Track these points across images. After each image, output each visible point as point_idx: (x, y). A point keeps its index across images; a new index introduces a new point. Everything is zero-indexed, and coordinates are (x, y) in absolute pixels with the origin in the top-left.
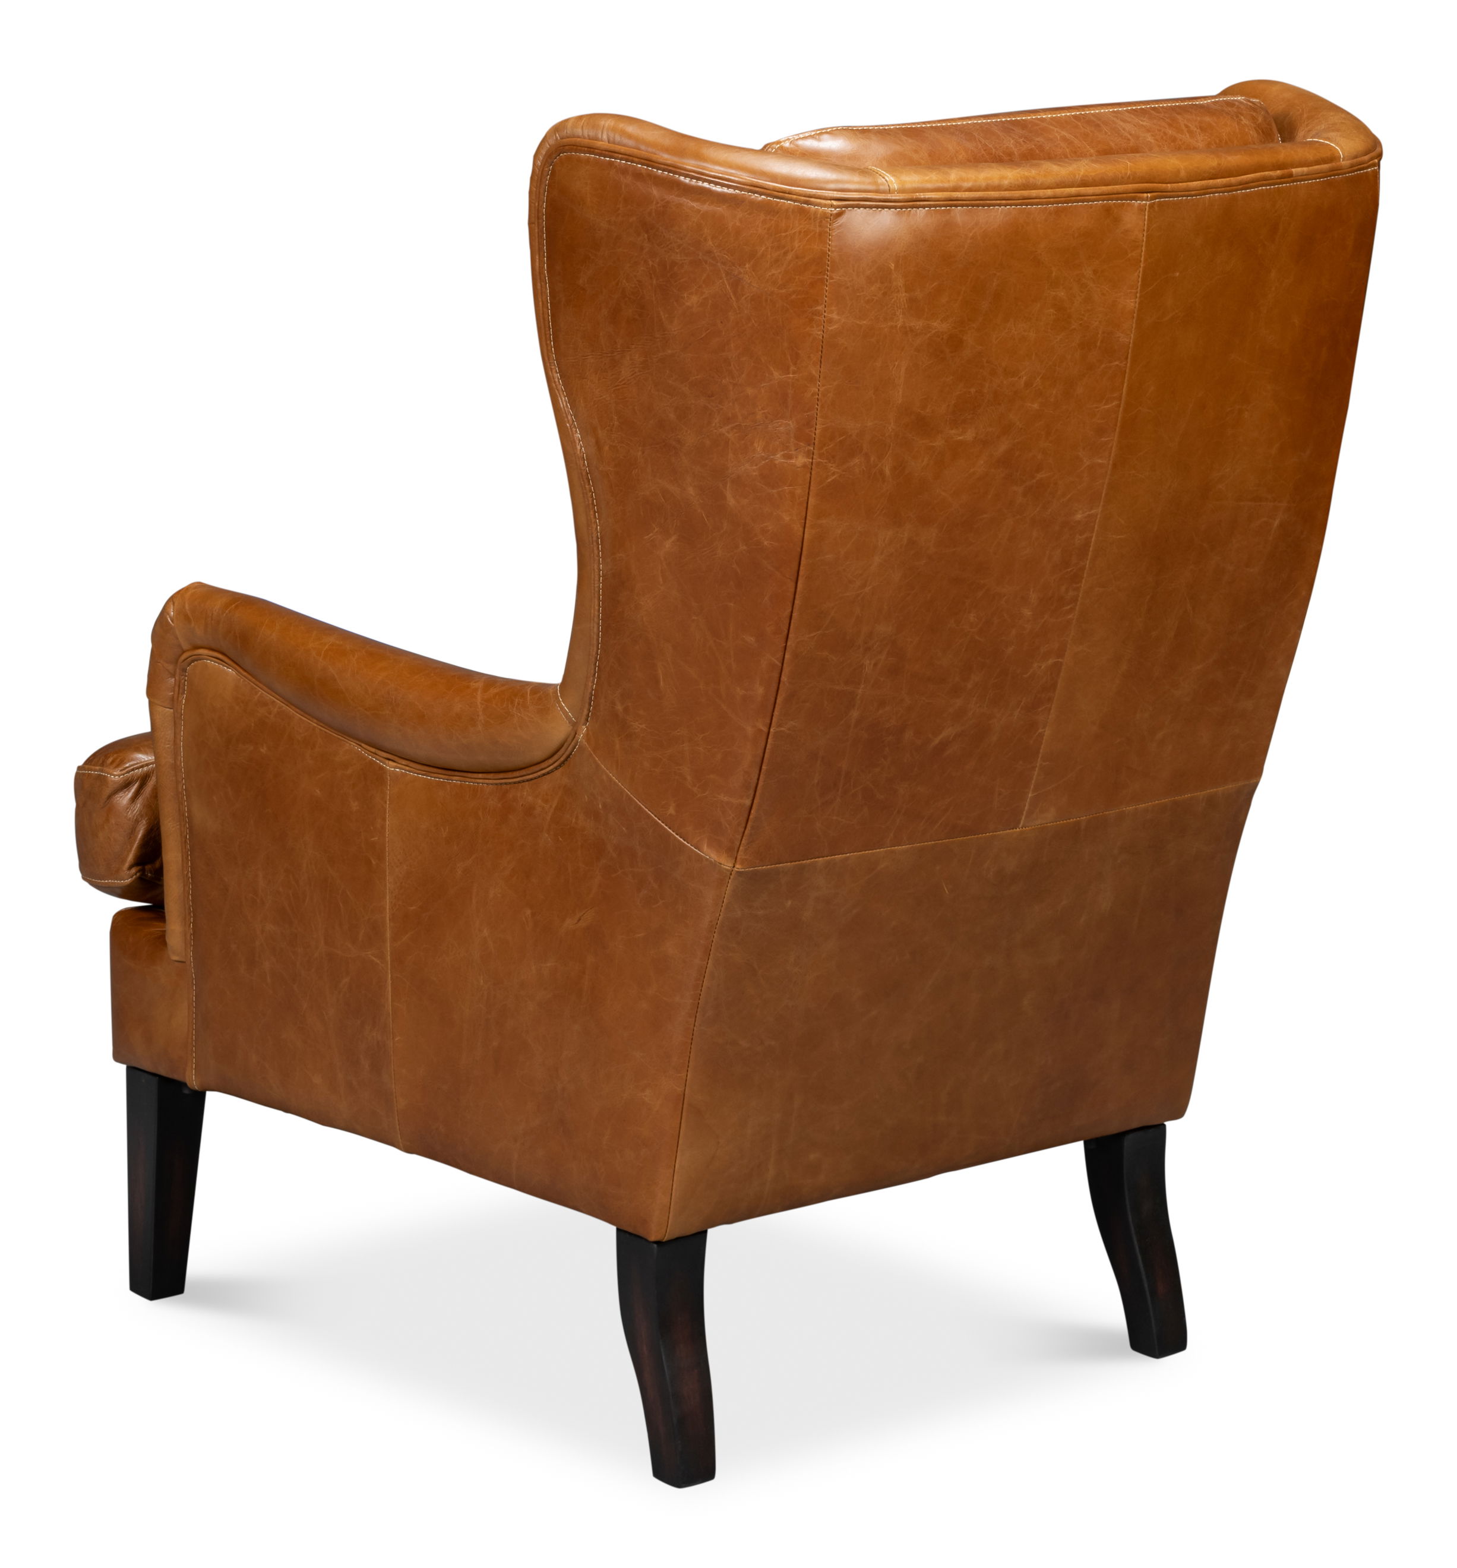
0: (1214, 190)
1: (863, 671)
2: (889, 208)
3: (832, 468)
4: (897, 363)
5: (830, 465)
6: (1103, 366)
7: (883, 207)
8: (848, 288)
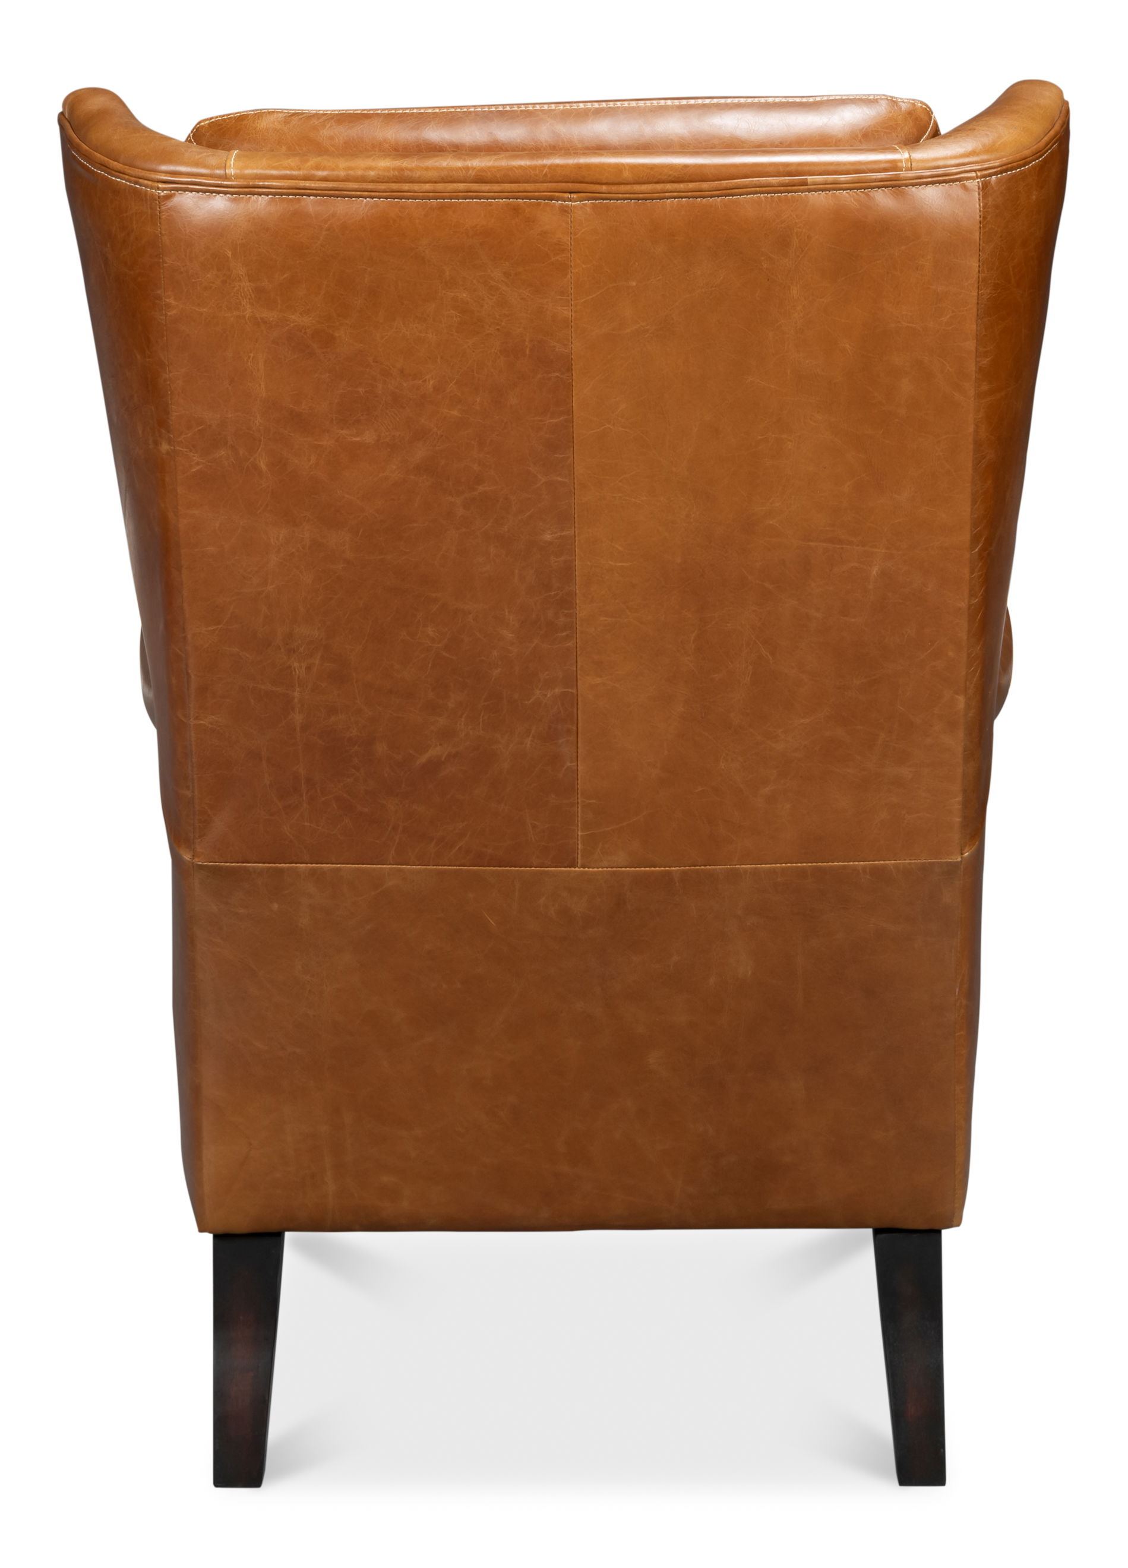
0: (675, 194)
1: (294, 673)
2: (225, 193)
3: (194, 458)
4: (252, 355)
5: (192, 454)
6: (539, 376)
7: (218, 193)
8: (182, 273)
